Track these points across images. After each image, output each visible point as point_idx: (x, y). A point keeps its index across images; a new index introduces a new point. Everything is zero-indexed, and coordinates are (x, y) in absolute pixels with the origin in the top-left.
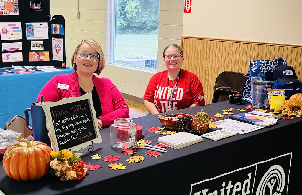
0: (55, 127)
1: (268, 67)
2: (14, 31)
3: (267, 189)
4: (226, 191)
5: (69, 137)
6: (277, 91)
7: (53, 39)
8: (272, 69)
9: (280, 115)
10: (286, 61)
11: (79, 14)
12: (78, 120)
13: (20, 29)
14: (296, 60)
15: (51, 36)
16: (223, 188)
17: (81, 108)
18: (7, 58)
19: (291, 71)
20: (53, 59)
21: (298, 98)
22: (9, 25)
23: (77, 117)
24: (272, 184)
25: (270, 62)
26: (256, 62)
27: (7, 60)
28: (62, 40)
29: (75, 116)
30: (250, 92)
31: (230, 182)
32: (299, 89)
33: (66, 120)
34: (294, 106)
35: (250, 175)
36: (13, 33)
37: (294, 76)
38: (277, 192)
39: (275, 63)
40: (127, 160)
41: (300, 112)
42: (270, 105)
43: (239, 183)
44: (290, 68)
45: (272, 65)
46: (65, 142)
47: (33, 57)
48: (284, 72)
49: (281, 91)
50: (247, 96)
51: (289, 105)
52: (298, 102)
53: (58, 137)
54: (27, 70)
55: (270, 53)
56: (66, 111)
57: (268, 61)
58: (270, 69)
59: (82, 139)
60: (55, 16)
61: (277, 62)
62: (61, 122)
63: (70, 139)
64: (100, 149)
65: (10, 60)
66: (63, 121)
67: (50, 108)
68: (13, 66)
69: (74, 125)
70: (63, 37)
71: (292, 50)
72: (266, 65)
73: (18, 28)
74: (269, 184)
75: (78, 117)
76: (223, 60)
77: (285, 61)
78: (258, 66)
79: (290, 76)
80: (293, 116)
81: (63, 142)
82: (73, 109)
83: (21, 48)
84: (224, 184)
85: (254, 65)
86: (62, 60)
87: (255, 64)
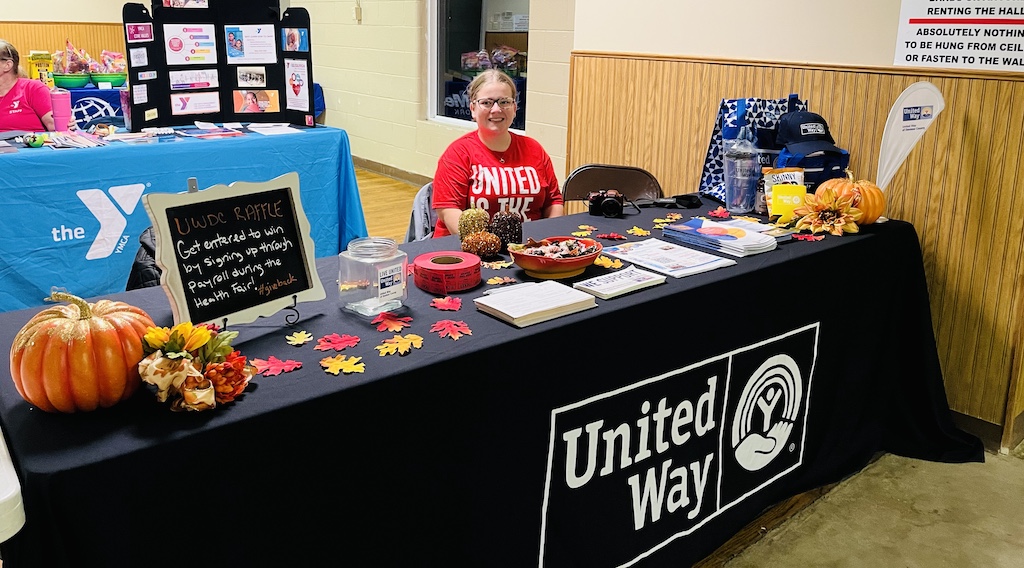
0: (180, 261)
1: (764, 115)
2: (197, 44)
3: (758, 415)
4: (653, 425)
5: (225, 286)
6: (785, 174)
7: (286, 61)
8: (774, 122)
9: (792, 230)
10: (806, 104)
11: (359, 11)
12: (256, 243)
13: (213, 39)
14: (834, 100)
15: (282, 54)
16: (643, 416)
17: (267, 212)
18: (182, 104)
19: (820, 125)
20: (288, 107)
21: (836, 190)
22: (187, 30)
23: (252, 234)
24: (769, 403)
25: (768, 104)
26: (735, 103)
27: (183, 108)
28: (305, 62)
29: (247, 233)
30: (720, 175)
31: (663, 402)
32: (838, 168)
33: (218, 243)
34: (827, 208)
35: (712, 382)
36: (195, 48)
37: (827, 138)
38: (785, 420)
39: (780, 106)
40: (378, 347)
41: (839, 222)
42: (768, 207)
43: (686, 405)
44: (818, 119)
45: (773, 112)
46: (211, 300)
47: (243, 103)
48: (803, 127)
49: (796, 173)
50: (714, 185)
51: (813, 206)
52: (837, 198)
53: (191, 288)
54: (226, 130)
55: (772, 85)
56: (218, 219)
57: (764, 102)
58: (768, 120)
59: (266, 292)
60: (289, 10)
61: (786, 104)
62: (202, 247)
63: (230, 290)
64: (322, 315)
65: (190, 110)
66: (208, 245)
67: (168, 210)
68: (196, 123)
69: (244, 254)
70: (306, 56)
71: (823, 79)
72: (759, 111)
73: (207, 37)
74: (762, 403)
75: (256, 235)
76: (665, 105)
77: (804, 102)
78: (740, 114)
79: (817, 137)
80: (824, 233)
81: (206, 300)
82: (243, 213)
83: (215, 84)
84: (646, 407)
85: (731, 111)
86: (307, 110)
87: (733, 107)
